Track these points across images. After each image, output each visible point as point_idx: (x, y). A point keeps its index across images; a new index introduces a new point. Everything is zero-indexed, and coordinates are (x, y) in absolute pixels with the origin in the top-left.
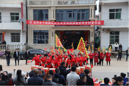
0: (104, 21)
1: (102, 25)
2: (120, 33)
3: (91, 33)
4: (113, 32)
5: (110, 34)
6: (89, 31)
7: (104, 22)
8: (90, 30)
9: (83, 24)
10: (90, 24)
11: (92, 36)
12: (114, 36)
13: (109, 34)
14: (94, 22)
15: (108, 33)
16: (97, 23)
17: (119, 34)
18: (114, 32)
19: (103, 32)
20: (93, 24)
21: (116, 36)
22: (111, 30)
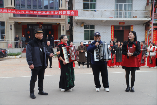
0: (78, 11)
1: (75, 16)
2: (95, 27)
3: (62, 27)
4: (87, 25)
5: (85, 28)
6: (59, 23)
7: (78, 13)
8: (61, 23)
9: (52, 14)
10: (61, 14)
11: (63, 30)
12: (89, 30)
13: (83, 28)
14: (67, 12)
15: (82, 26)
16: (70, 13)
17: (94, 29)
18: (89, 25)
19: (76, 26)
20: (65, 14)
21: (91, 30)
22: (85, 23)
